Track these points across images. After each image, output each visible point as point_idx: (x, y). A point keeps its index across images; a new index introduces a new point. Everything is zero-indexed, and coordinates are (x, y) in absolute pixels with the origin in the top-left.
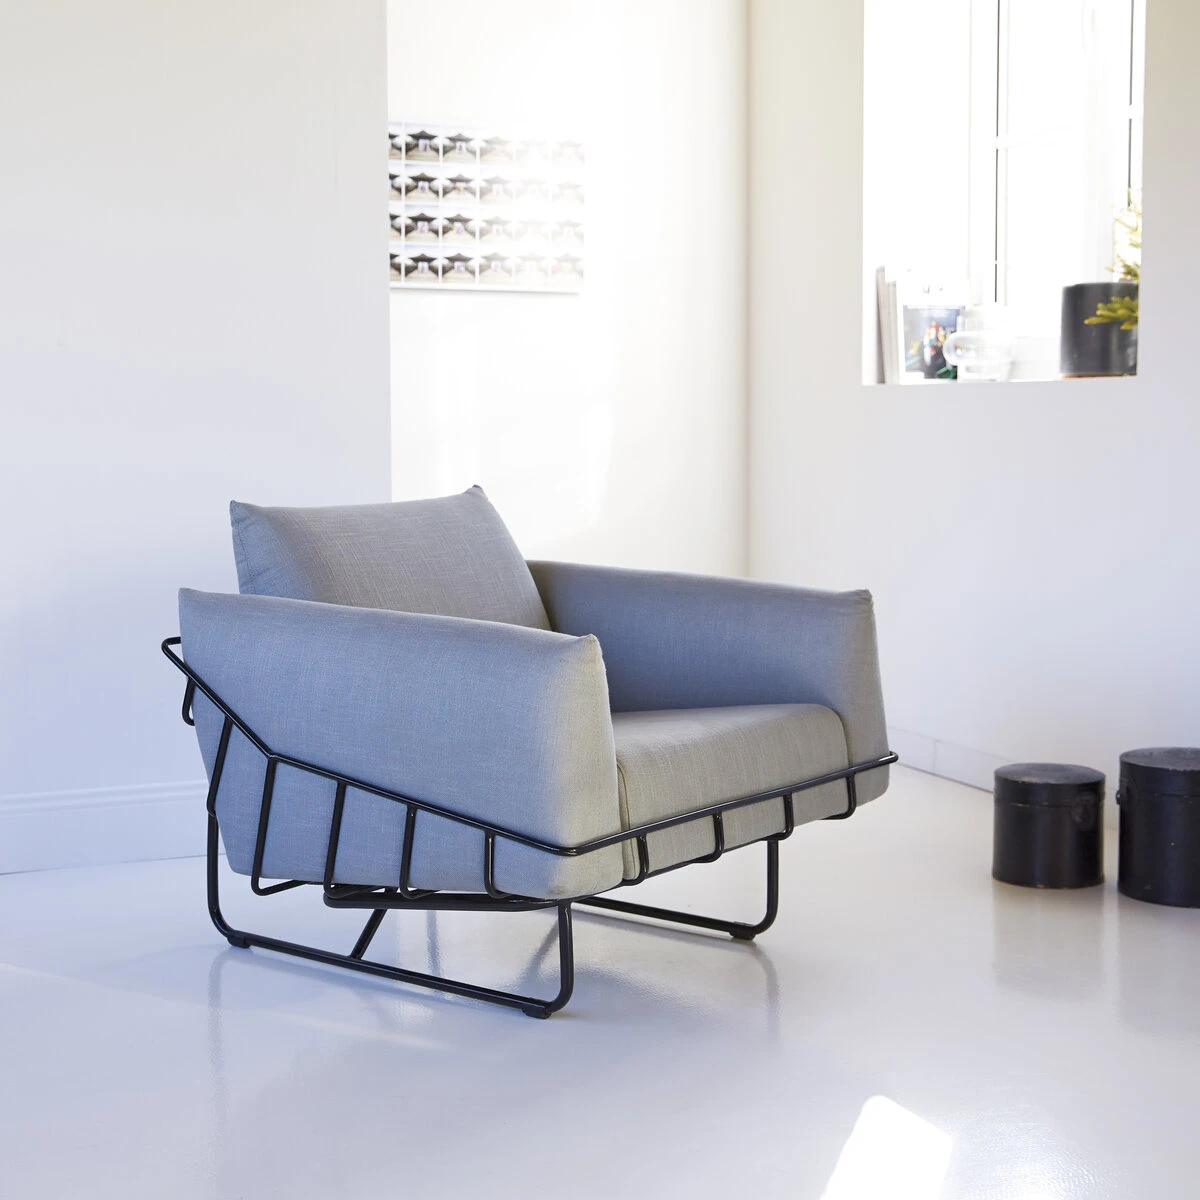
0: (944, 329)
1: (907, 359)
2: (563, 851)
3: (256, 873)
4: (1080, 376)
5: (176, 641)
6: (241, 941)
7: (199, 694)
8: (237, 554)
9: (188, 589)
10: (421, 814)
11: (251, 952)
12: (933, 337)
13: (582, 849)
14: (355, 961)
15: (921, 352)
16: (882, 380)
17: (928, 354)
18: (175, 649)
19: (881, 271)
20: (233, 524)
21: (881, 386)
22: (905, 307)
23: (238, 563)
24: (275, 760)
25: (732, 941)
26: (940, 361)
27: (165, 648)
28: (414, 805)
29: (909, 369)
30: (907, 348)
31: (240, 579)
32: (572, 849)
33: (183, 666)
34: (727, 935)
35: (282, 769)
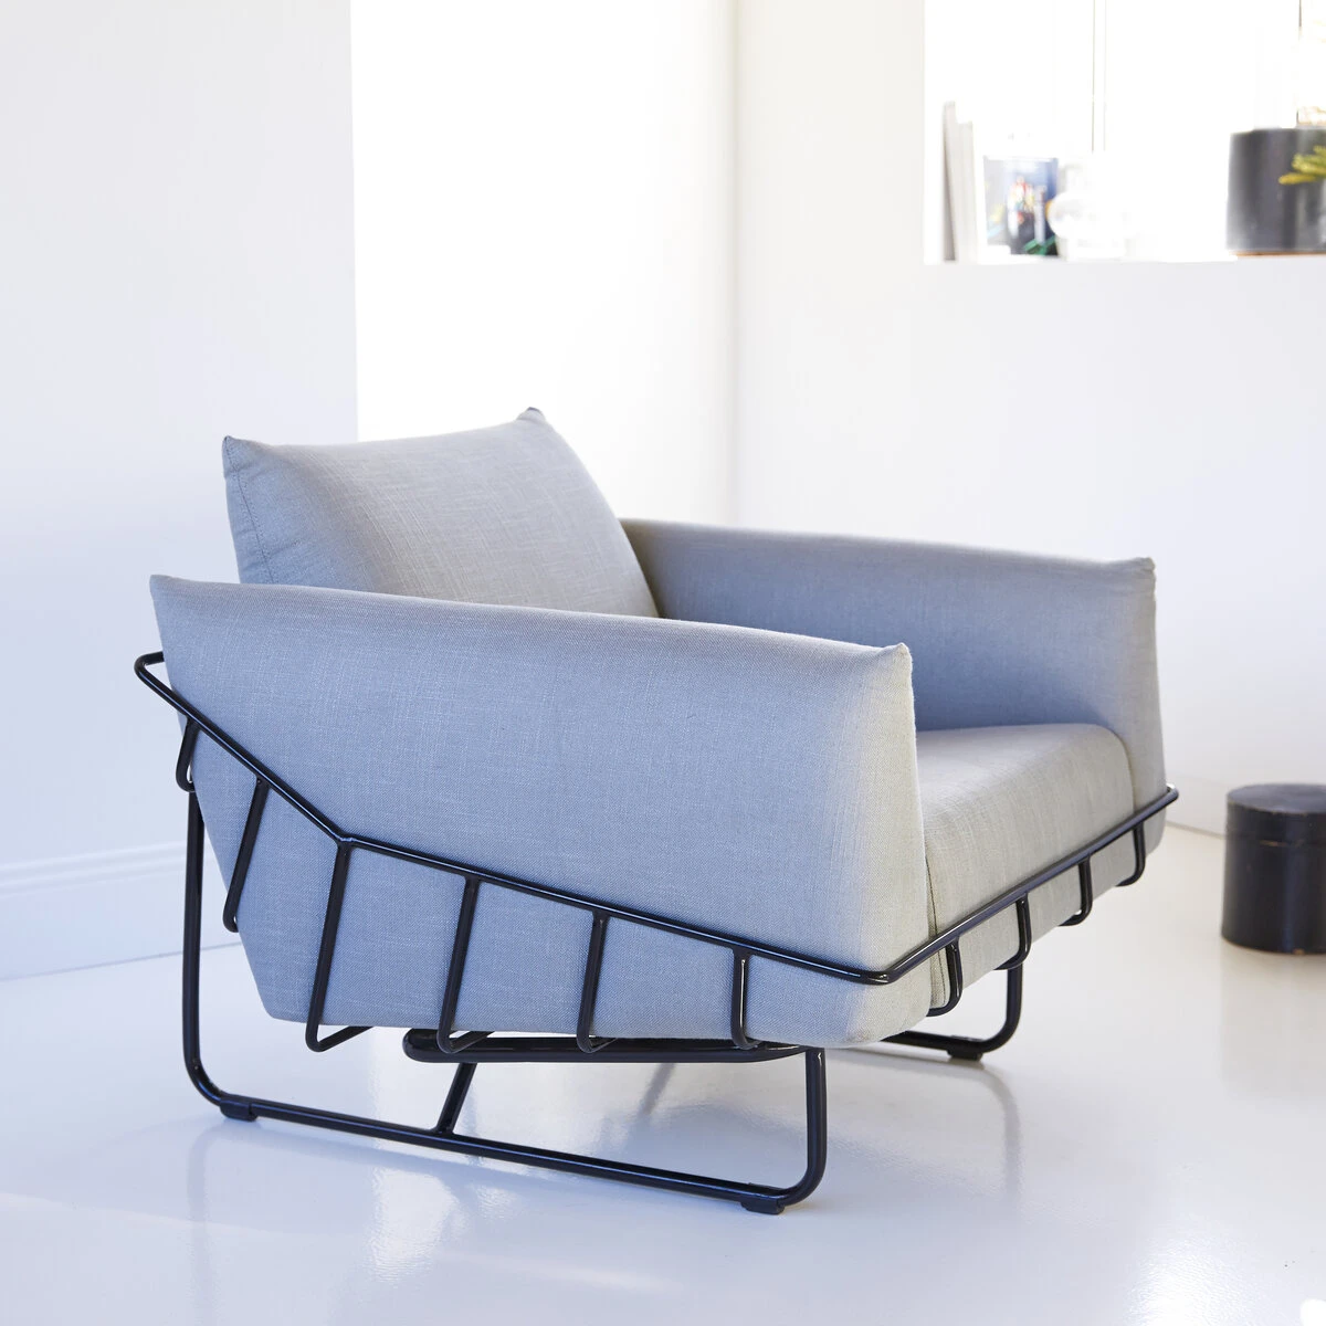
0: (1034, 187)
1: (988, 228)
2: (867, 977)
3: (315, 1017)
4: (1259, 254)
5: (157, 658)
6: (242, 1109)
7: (205, 742)
8: (235, 521)
9: (166, 577)
10: (615, 925)
11: (259, 1127)
12: (1019, 198)
13: (894, 973)
14: (443, 1135)
15: (1005, 220)
16: (951, 255)
17: (1014, 223)
18: (156, 670)
19: (949, 107)
20: (227, 474)
21: (951, 265)
22: (985, 158)
23: (236, 535)
24: (347, 845)
25: (950, 1062)
26: (1028, 232)
27: (140, 670)
28: (603, 913)
29: (991, 241)
30: (989, 212)
31: (240, 559)
32: (882, 973)
33: (173, 697)
34: (943, 1054)
35: (360, 857)
